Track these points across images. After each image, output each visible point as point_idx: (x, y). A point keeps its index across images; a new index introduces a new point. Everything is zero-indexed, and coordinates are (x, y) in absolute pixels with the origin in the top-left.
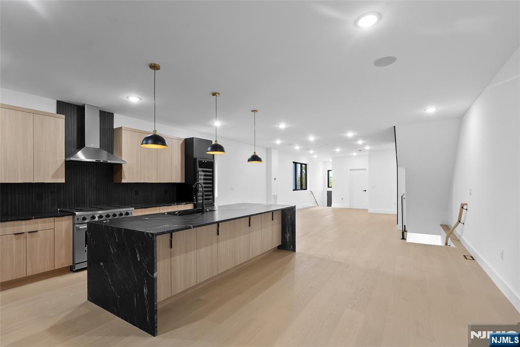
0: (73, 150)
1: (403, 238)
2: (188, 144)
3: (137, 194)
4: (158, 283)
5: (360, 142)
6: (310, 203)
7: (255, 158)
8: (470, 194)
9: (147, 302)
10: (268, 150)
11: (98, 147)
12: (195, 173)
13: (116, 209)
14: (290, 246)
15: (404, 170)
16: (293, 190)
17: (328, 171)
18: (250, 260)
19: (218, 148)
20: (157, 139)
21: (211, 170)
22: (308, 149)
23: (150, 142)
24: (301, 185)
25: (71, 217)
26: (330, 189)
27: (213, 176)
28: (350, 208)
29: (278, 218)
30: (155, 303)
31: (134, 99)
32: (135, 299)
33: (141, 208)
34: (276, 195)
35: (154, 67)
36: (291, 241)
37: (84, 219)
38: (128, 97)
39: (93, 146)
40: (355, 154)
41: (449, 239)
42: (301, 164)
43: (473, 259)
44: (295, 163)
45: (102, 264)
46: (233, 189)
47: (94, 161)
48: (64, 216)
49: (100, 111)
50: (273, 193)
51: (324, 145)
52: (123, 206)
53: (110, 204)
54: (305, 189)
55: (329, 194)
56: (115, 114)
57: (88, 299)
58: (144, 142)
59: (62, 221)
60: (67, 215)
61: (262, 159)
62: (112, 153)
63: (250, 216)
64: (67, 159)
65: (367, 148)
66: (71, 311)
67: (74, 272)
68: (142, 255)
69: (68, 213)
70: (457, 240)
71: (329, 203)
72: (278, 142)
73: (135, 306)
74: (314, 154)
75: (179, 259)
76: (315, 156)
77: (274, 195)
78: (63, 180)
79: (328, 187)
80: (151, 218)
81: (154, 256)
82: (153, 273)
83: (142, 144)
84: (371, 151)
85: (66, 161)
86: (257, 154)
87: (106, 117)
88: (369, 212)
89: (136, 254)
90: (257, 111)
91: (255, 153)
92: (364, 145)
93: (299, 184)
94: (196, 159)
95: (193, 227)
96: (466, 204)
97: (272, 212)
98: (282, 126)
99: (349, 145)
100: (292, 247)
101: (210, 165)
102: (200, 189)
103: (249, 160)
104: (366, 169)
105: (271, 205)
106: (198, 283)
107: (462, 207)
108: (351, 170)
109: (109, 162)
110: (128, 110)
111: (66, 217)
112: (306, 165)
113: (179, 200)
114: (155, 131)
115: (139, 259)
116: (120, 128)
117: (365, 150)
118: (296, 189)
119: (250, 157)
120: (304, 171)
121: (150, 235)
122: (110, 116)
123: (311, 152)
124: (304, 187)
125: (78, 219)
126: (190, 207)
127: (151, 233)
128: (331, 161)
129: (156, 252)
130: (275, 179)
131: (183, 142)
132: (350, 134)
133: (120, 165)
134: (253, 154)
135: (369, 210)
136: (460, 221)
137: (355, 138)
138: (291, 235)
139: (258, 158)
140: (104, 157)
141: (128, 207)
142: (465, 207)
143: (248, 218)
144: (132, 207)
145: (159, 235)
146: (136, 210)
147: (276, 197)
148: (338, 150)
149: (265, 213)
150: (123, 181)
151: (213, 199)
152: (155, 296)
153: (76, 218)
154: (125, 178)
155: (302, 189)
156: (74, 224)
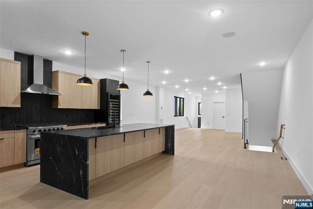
0: (25, 86)
1: (245, 147)
2: (103, 83)
3: (67, 116)
4: (89, 167)
5: (219, 84)
6: (186, 126)
7: (148, 93)
8: (286, 118)
9: (82, 179)
10: (157, 88)
11: (42, 84)
12: (107, 102)
13: (55, 125)
14: (171, 152)
15: (248, 103)
16: (174, 116)
17: (199, 103)
18: (144, 159)
19: (124, 86)
20: (86, 80)
21: (118, 101)
22: (185, 88)
23: (82, 81)
24: (180, 113)
25: (26, 130)
26: (199, 116)
27: (119, 105)
28: (213, 129)
29: (163, 132)
30: (88, 180)
31: (68, 52)
32: (74, 178)
33: (71, 125)
34: (162, 119)
35: (85, 34)
36: (171, 148)
37: (34, 131)
38: (64, 51)
39: (39, 83)
40: (217, 92)
41: (275, 148)
42: (180, 98)
43: (286, 159)
44: (176, 98)
45: (51, 158)
46: (132, 115)
47: (40, 93)
48: (21, 129)
49: (44, 59)
50: (160, 118)
51: (195, 85)
52: (59, 124)
53: (50, 123)
54: (182, 116)
55: (199, 119)
56: (53, 62)
57: (41, 181)
58: (79, 82)
59: (19, 132)
60: (23, 129)
61: (153, 94)
62: (51, 88)
63: (144, 130)
64: (23, 92)
65: (225, 88)
66: (31, 188)
67: (27, 167)
68: (79, 151)
69: (23, 128)
70: (280, 149)
71: (199, 126)
72: (164, 83)
73: (74, 182)
74: (188, 91)
75: (100, 155)
76: (190, 93)
77: (161, 120)
78: (19, 106)
79: (199, 114)
80: (81, 130)
81: (87, 150)
82: (86, 162)
83: (77, 83)
84: (227, 90)
85: (21, 93)
86: (149, 90)
87: (48, 63)
88: (226, 131)
89: (75, 151)
90: (150, 62)
91: (148, 90)
92: (222, 86)
93: (178, 112)
94: (108, 93)
95: (110, 135)
96: (284, 125)
97: (159, 128)
98: (167, 72)
99: (212, 85)
100: (172, 152)
101: (118, 97)
102: (111, 114)
103: (144, 95)
104: (224, 102)
105: (159, 124)
106: (112, 171)
107: (282, 127)
108: (214, 102)
109: (50, 94)
110: (63, 59)
111: (22, 130)
112: (183, 99)
113: (96, 121)
114: (85, 75)
115: (77, 154)
116: (57, 72)
117: (224, 89)
118: (176, 116)
119: (145, 92)
120: (182, 103)
121: (85, 138)
122: (51, 62)
123: (187, 90)
124: (182, 114)
125: (30, 131)
126: (104, 125)
127: (85, 137)
128: (201, 96)
129: (88, 149)
130: (162, 108)
131: (99, 82)
132: (212, 78)
133: (57, 96)
134: (147, 90)
135: (226, 130)
136: (281, 136)
137: (216, 81)
138: (171, 144)
139: (150, 93)
140: (45, 91)
141: (63, 125)
142: (284, 127)
143: (144, 131)
144: (65, 125)
145: (90, 138)
146: (68, 127)
147: (162, 120)
148: (205, 89)
149: (154, 128)
150: (59, 107)
151: (119, 121)
152: (88, 175)
153: (29, 131)
154: (60, 105)
155: (180, 115)
156: (27, 135)
